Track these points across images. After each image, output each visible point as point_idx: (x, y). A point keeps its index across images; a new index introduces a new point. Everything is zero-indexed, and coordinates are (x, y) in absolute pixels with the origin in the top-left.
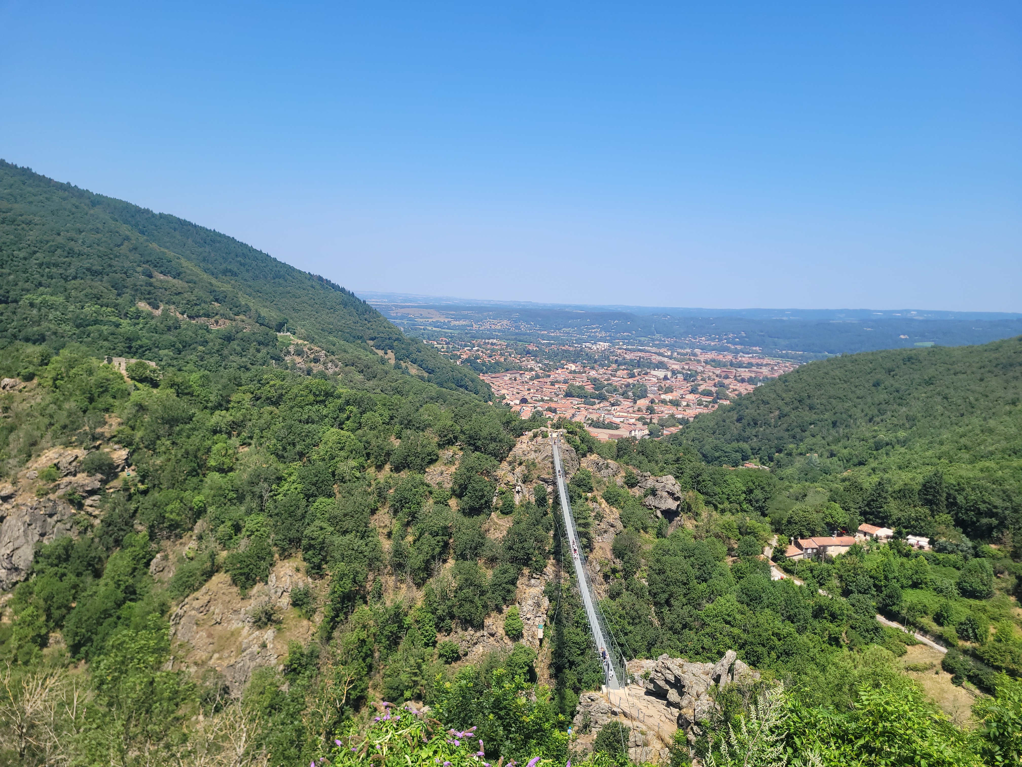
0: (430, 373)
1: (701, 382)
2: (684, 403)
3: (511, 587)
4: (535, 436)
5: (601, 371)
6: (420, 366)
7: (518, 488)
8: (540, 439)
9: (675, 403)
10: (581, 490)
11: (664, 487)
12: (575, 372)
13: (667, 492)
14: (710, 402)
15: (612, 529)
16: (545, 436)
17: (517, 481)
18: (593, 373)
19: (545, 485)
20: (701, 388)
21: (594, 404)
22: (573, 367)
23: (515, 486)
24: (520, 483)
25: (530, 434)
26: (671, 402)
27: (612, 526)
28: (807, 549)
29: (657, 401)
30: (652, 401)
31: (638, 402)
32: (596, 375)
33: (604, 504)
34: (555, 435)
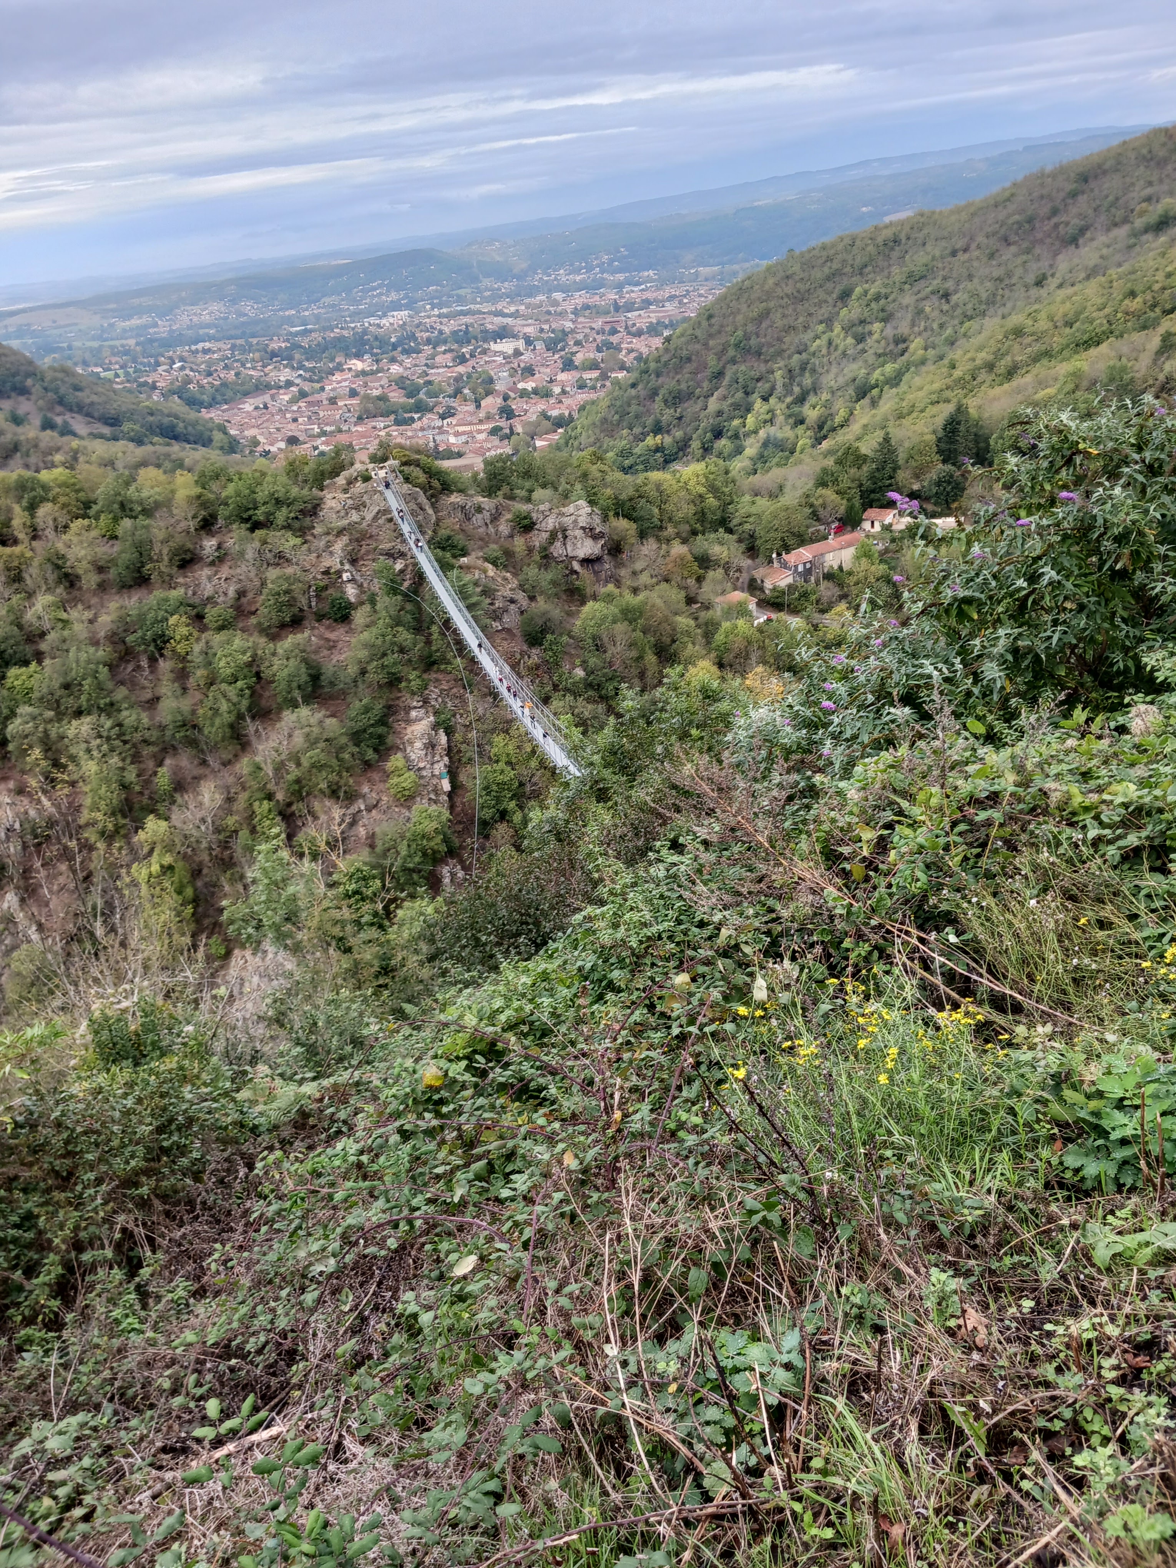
0: (112, 425)
1: (575, 349)
2: (557, 390)
3: (381, 730)
4: (350, 482)
5: (408, 362)
6: (88, 415)
7: (345, 576)
8: (359, 486)
9: (543, 393)
10: (448, 555)
11: (575, 521)
12: (364, 373)
13: (583, 528)
14: (597, 379)
15: (512, 606)
16: (367, 479)
17: (342, 564)
18: (395, 369)
19: (390, 562)
20: (578, 359)
21: (413, 420)
22: (358, 365)
23: (339, 573)
24: (347, 567)
25: (341, 480)
26: (535, 391)
27: (512, 601)
28: (796, 567)
29: (512, 395)
30: (506, 398)
31: (483, 403)
32: (401, 370)
33: (491, 571)
34: (382, 473)
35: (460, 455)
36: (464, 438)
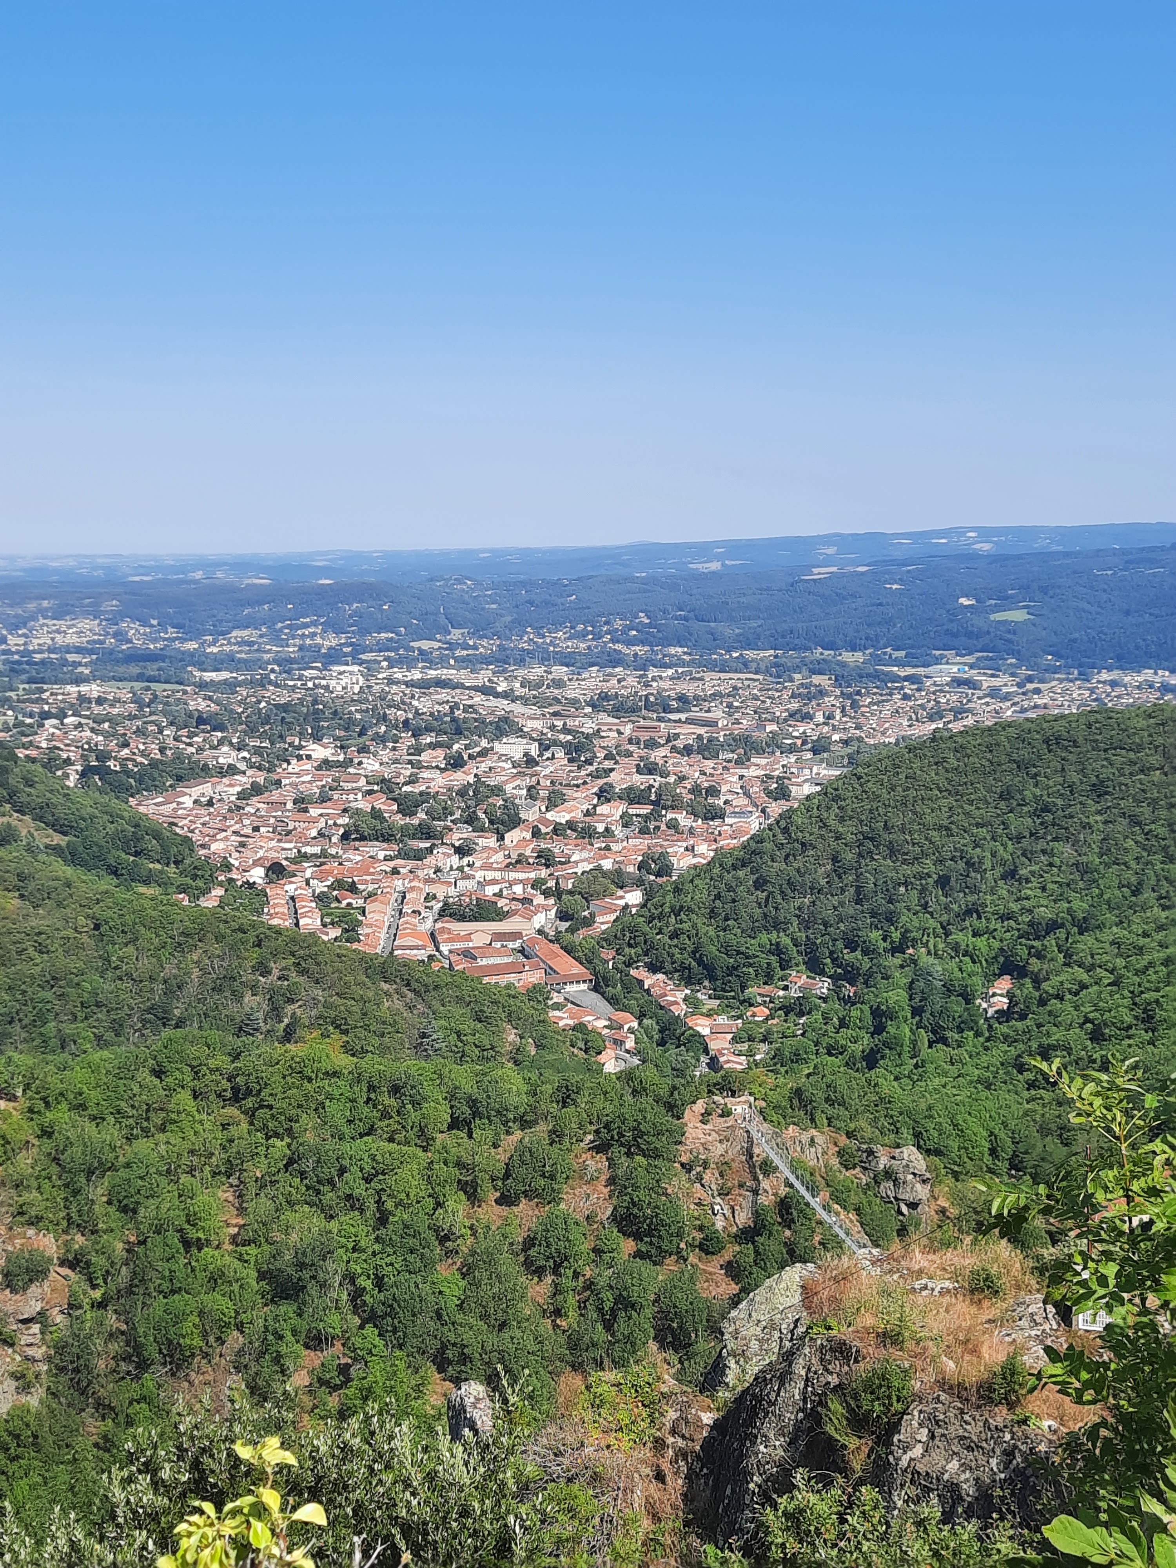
1: (608, 764)
4: (707, 1113)
5: (385, 754)
7: (717, 1208)
8: (716, 1118)
9: (583, 831)
11: (906, 1165)
12: (326, 764)
13: (914, 1174)
16: (725, 1113)
17: (714, 1196)
18: (371, 765)
21: (421, 852)
22: (320, 752)
23: (711, 1205)
24: (718, 1200)
26: (572, 827)
29: (545, 830)
30: (537, 833)
31: (509, 838)
32: (377, 766)
35: (501, 915)
36: (496, 888)
